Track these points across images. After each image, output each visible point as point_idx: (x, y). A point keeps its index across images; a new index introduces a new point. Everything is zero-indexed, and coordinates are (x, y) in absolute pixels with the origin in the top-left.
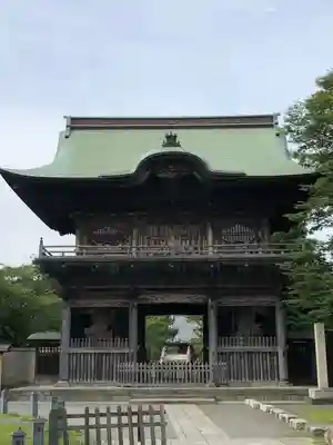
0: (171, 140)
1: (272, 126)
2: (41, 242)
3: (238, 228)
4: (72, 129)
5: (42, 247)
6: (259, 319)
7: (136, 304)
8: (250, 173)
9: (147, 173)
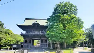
0: (36, 22)
4: (26, 20)
5: (21, 33)
6: (45, 41)
7: (32, 39)
8: (44, 25)
9: (33, 25)
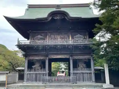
1: (88, 6)
2: (18, 39)
3: (79, 35)
4: (29, 8)
8: (83, 17)
9: (51, 18)
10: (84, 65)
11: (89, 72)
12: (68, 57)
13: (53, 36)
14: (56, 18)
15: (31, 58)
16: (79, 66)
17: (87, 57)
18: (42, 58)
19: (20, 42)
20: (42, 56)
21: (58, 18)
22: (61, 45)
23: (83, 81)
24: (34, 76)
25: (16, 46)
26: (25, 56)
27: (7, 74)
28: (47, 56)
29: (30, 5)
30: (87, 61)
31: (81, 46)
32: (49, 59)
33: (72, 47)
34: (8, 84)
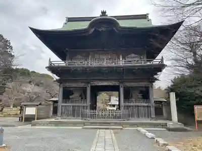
1: (146, 18)
2: (50, 60)
3: (133, 55)
6: (141, 92)
7: (89, 85)
9: (93, 29)
10: (140, 96)
11: (146, 105)
12: (117, 84)
13: (97, 56)
14: (100, 30)
15: (67, 85)
16: (132, 97)
17: (143, 84)
18: (82, 85)
19: (53, 63)
20: (82, 82)
21: (103, 29)
22: (108, 67)
23: (138, 117)
24: (71, 109)
25: (46, 68)
26: (60, 82)
27: (37, 105)
28: (88, 83)
29: (69, 18)
30: (144, 89)
31: (135, 69)
32: (91, 86)
33: (123, 69)
34: (38, 119)
